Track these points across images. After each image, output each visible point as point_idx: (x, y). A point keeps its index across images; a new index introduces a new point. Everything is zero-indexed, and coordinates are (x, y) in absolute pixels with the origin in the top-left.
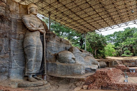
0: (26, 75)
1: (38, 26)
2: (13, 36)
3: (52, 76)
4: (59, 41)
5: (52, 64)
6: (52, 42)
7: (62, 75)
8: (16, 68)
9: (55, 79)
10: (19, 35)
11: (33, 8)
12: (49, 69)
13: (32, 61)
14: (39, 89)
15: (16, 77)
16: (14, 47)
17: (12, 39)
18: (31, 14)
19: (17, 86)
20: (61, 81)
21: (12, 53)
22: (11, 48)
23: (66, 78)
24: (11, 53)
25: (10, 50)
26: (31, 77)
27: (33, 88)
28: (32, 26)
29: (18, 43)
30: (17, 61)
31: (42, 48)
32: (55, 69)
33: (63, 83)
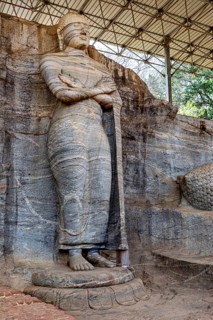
0: (62, 247)
1: (90, 84)
2: (19, 126)
3: (163, 258)
4: (197, 131)
5: (166, 215)
6: (165, 136)
7: (202, 254)
8: (32, 225)
9: (172, 269)
10: (39, 120)
11: (72, 28)
12: (153, 232)
13: (73, 201)
14: (90, 297)
15: (30, 253)
16: (24, 160)
17: (17, 135)
18: (68, 49)
19: (29, 279)
20: (191, 278)
21: (17, 178)
22: (14, 162)
23: (208, 266)
24: (13, 179)
25: (10, 169)
26: (77, 254)
27: (71, 290)
28: (69, 85)
29: (36, 147)
30: (34, 204)
31: (108, 157)
32: (176, 233)
33: (197, 284)
